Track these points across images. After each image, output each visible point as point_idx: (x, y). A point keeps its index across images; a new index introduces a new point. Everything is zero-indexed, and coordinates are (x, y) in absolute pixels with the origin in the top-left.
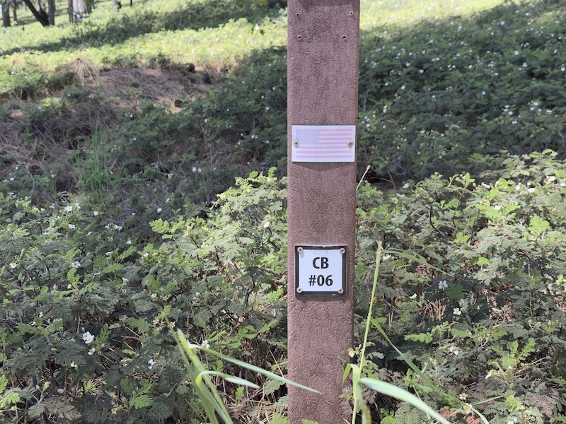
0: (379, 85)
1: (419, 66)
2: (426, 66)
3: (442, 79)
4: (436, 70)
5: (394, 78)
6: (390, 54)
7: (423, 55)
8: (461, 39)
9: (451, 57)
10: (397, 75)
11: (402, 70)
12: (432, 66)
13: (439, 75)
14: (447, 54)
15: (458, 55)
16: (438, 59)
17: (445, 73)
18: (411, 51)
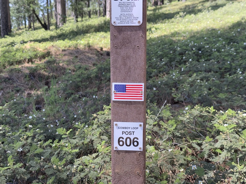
0: (181, 58)
1: (199, 50)
2: (202, 49)
3: (210, 55)
4: (207, 51)
5: (188, 55)
6: (186, 44)
7: (201, 45)
8: (220, 37)
9: (214, 46)
10: (189, 54)
11: (191, 52)
12: (205, 50)
13: (208, 54)
14: (212, 44)
15: (217, 45)
16: (208, 46)
17: (211, 53)
18: (196, 43)
